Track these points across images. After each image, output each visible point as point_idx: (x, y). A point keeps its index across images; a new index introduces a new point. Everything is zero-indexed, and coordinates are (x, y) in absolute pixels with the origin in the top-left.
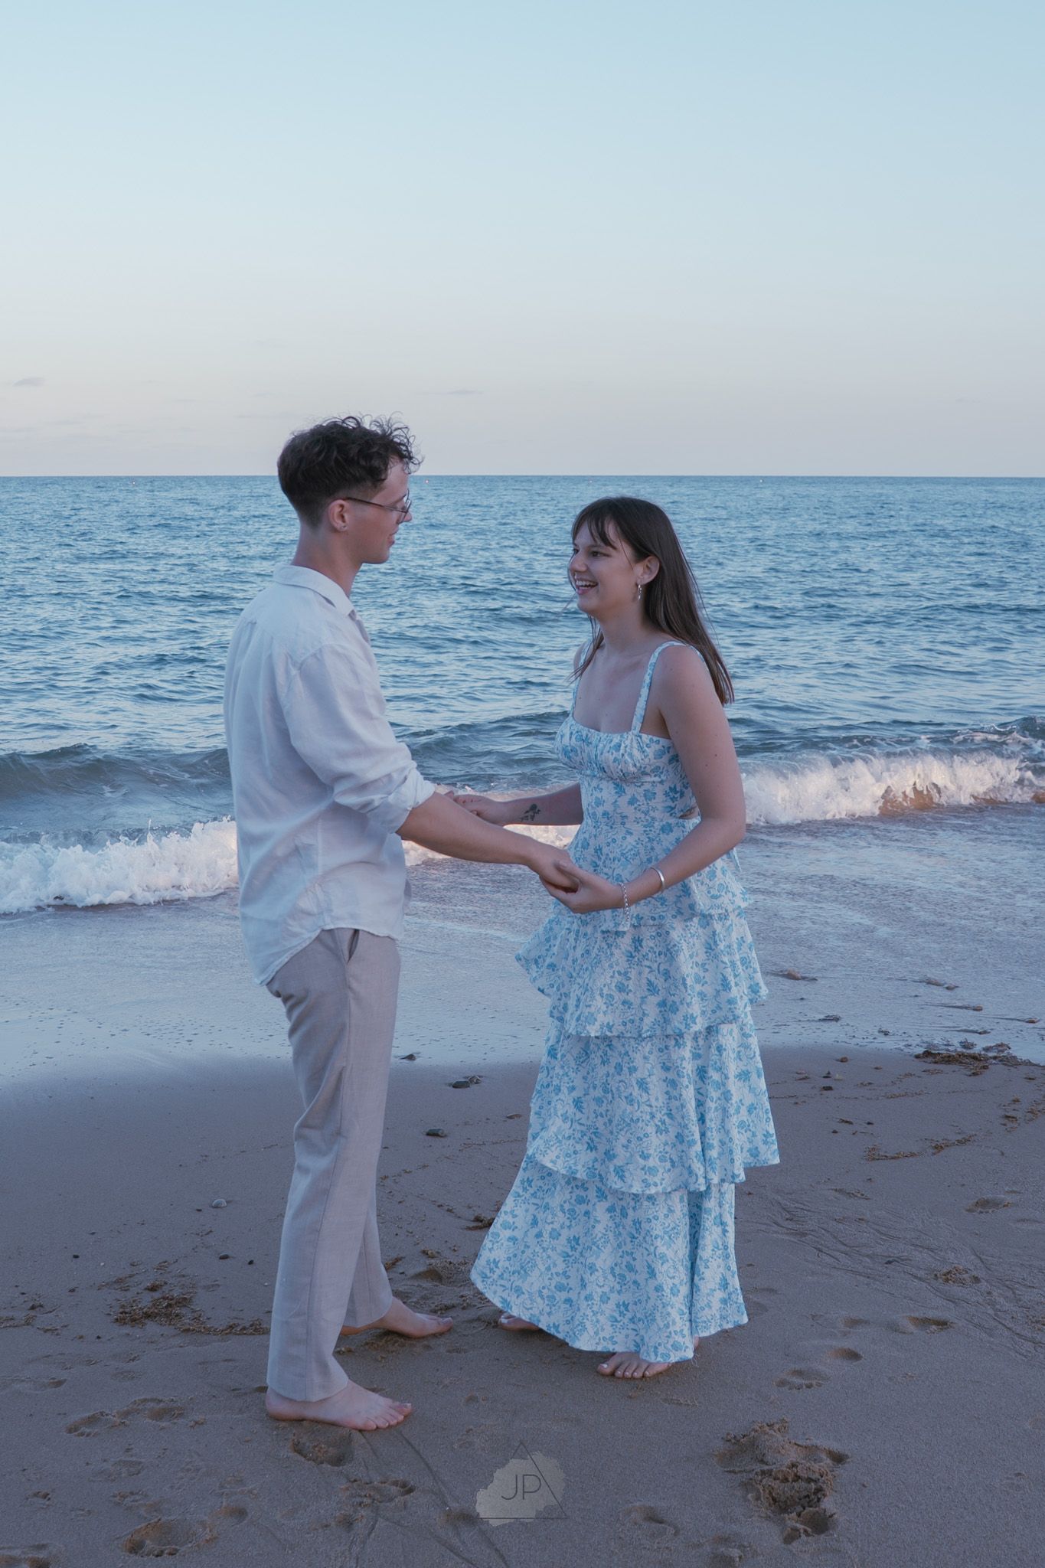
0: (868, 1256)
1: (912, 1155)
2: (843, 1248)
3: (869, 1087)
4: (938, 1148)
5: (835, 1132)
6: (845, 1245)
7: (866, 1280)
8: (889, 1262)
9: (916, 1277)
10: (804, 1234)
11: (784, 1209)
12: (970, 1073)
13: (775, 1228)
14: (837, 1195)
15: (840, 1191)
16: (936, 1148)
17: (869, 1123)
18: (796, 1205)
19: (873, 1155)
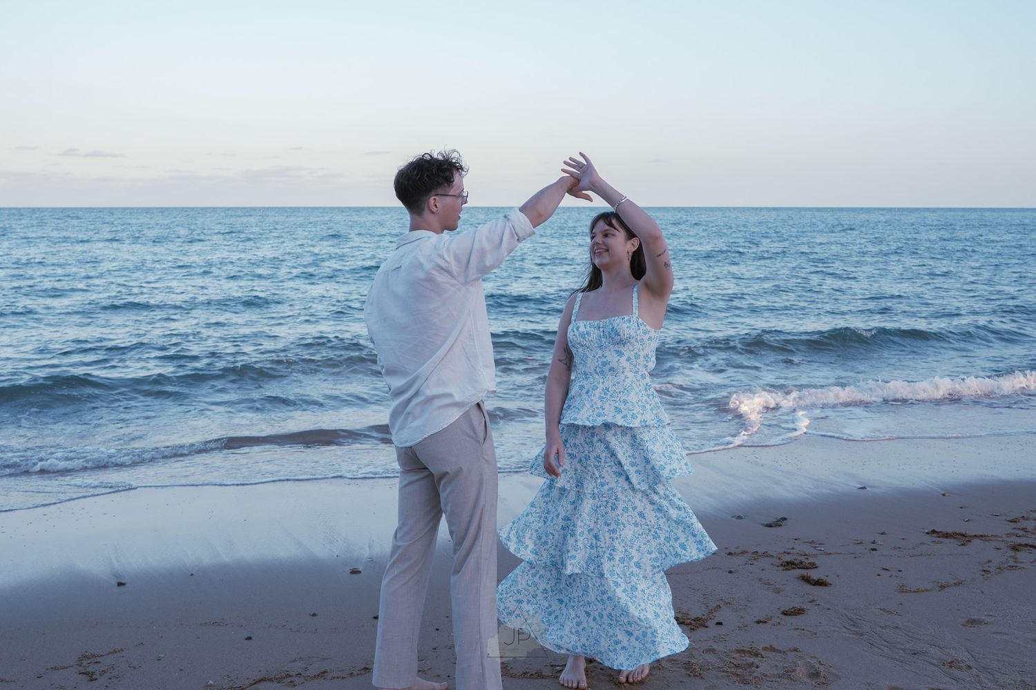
0: (902, 649)
1: (927, 590)
2: (886, 644)
3: (898, 550)
4: (943, 587)
5: (879, 575)
6: (888, 642)
7: (901, 664)
8: (915, 654)
9: (931, 664)
10: (862, 634)
11: (849, 619)
12: (959, 544)
13: (845, 630)
14: (882, 612)
15: (883, 610)
16: (941, 587)
17: (899, 571)
18: (857, 617)
19: (903, 590)
